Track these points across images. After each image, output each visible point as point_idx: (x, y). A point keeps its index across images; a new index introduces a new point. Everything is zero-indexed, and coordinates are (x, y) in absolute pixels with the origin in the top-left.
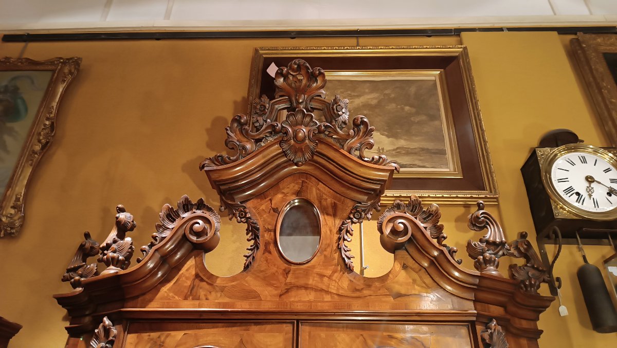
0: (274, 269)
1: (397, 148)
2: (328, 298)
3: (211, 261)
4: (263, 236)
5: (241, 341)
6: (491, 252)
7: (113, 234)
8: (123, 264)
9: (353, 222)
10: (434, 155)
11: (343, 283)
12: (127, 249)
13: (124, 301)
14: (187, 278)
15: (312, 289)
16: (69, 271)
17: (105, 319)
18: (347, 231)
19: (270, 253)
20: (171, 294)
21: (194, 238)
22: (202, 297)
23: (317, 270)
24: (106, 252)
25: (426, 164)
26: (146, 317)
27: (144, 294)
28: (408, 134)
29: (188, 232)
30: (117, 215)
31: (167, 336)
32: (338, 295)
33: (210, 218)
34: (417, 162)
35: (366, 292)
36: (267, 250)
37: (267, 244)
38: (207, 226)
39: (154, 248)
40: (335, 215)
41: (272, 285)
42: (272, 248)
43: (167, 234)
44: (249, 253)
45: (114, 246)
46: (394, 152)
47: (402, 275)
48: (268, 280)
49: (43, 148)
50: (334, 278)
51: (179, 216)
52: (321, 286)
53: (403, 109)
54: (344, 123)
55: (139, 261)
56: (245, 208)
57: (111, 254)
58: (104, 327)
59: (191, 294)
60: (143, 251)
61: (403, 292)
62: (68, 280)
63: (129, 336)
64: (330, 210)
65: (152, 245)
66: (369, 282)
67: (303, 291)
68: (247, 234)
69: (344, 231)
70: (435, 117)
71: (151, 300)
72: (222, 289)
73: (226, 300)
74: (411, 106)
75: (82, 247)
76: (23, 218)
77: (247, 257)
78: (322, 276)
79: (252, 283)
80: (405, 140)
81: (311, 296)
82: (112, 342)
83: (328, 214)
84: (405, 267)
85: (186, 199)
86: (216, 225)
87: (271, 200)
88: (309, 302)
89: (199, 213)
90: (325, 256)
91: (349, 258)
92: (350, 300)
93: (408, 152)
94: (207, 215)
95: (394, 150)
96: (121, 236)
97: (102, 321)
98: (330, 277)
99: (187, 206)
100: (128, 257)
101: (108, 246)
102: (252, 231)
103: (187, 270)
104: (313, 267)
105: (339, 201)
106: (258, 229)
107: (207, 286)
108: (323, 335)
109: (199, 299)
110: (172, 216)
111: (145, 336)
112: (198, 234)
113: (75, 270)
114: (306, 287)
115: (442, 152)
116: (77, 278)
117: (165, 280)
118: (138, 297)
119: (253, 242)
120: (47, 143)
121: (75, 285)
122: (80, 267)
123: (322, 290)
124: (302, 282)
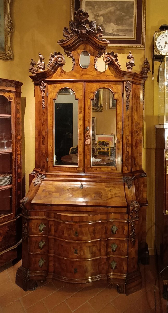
0: (79, 70)
1: (118, 29)
2: (91, 76)
3: (64, 68)
4: (76, 62)
5: (73, 86)
6: (130, 65)
7: (39, 61)
8: (44, 69)
9: (98, 57)
10: (129, 32)
11: (95, 73)
12: (44, 65)
13: (46, 78)
14: (59, 72)
15: (88, 75)
16: (30, 69)
17: (42, 81)
18: (96, 60)
19: (78, 66)
20: (56, 76)
21: (59, 63)
22: (63, 77)
23: (89, 70)
24: (39, 66)
25: (126, 35)
26: (51, 81)
27: (50, 76)
28: (122, 24)
29: (57, 61)
30: (39, 56)
31: (57, 85)
32: (94, 76)
33: (62, 57)
34: (124, 34)
35: (100, 75)
36: (77, 65)
37: (77, 64)
38: (61, 59)
39: (50, 65)
40: (93, 56)
41: (78, 74)
42: (78, 64)
43: (52, 61)
44: (73, 66)
45: (40, 64)
46: (117, 31)
47: (109, 71)
48: (78, 72)
49: (11, 30)
50: (93, 72)
51: (54, 57)
52: (90, 74)
53: (121, 14)
54: (95, 29)
55: (47, 68)
56: (71, 54)
57: (40, 66)
58: (43, 83)
59: (60, 76)
60: (47, 66)
61: (108, 75)
62: (30, 72)
63: (49, 85)
64: (93, 54)
65: (49, 64)
66: (101, 73)
67: (86, 75)
68: (72, 61)
69: (95, 60)
70: (131, 17)
71: (52, 77)
72: (67, 75)
73: (69, 77)
74: (124, 12)
75: (32, 63)
76: (13, 54)
77: (73, 67)
78: (90, 71)
79: (74, 73)
80: (121, 26)
81: (88, 76)
82: (45, 86)
83: (92, 55)
84: (110, 69)
85: (55, 52)
86: (64, 59)
87: (77, 51)
88: (87, 77)
89: (59, 56)
90: (91, 67)
91: (97, 67)
92: (96, 77)
93: (122, 31)
94: (61, 56)
95: (117, 30)
96: (41, 61)
97: (42, 82)
98: (92, 72)
99: (56, 54)
100: (44, 67)
101: (39, 64)
102: (73, 60)
103: (59, 70)
104: (88, 69)
105: (95, 51)
106: (74, 60)
107: (64, 74)
108: (90, 84)
109: (62, 77)
110: (53, 56)
111: (52, 85)
112: (60, 62)
113: (32, 69)
114: (86, 74)
115: (132, 31)
116: (33, 71)
117: (54, 72)
118: (49, 76)
119: (74, 63)
120: (11, 28)
121: (33, 73)
122: (33, 68)
123: (90, 75)
124: (85, 73)
